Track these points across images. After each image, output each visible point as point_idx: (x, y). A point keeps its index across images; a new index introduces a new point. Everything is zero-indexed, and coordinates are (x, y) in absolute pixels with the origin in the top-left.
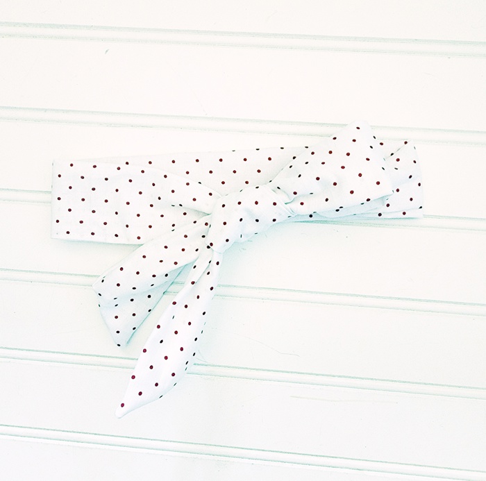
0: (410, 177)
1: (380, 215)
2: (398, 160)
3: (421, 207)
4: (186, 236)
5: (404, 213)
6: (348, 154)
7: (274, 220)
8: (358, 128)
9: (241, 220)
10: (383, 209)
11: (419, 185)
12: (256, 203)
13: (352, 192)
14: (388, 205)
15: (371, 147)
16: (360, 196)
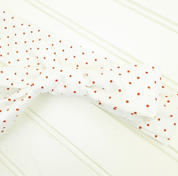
0: (171, 116)
1: (140, 128)
2: (168, 101)
3: (169, 139)
4: (27, 74)
5: (156, 136)
6: (138, 78)
7: (75, 92)
8: (153, 68)
9: (57, 81)
10: (144, 126)
11: (175, 124)
12: (70, 76)
13: (127, 102)
14: (148, 125)
15: (155, 82)
16: (131, 108)
